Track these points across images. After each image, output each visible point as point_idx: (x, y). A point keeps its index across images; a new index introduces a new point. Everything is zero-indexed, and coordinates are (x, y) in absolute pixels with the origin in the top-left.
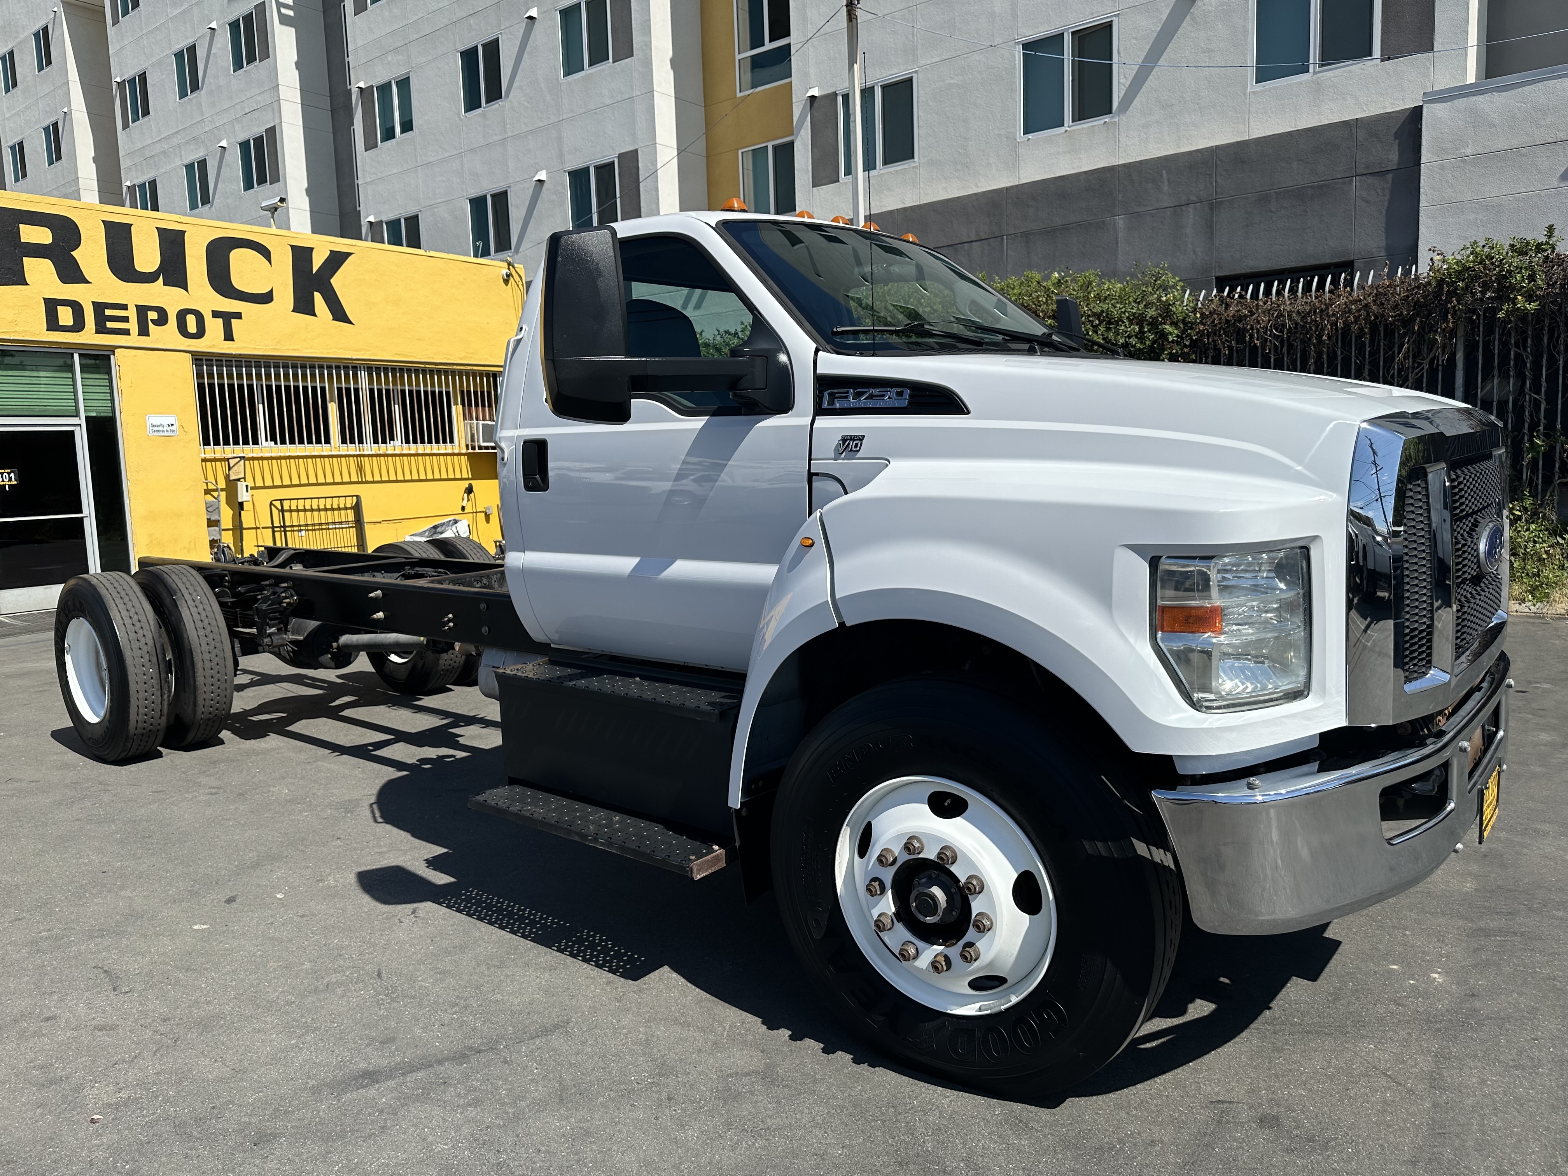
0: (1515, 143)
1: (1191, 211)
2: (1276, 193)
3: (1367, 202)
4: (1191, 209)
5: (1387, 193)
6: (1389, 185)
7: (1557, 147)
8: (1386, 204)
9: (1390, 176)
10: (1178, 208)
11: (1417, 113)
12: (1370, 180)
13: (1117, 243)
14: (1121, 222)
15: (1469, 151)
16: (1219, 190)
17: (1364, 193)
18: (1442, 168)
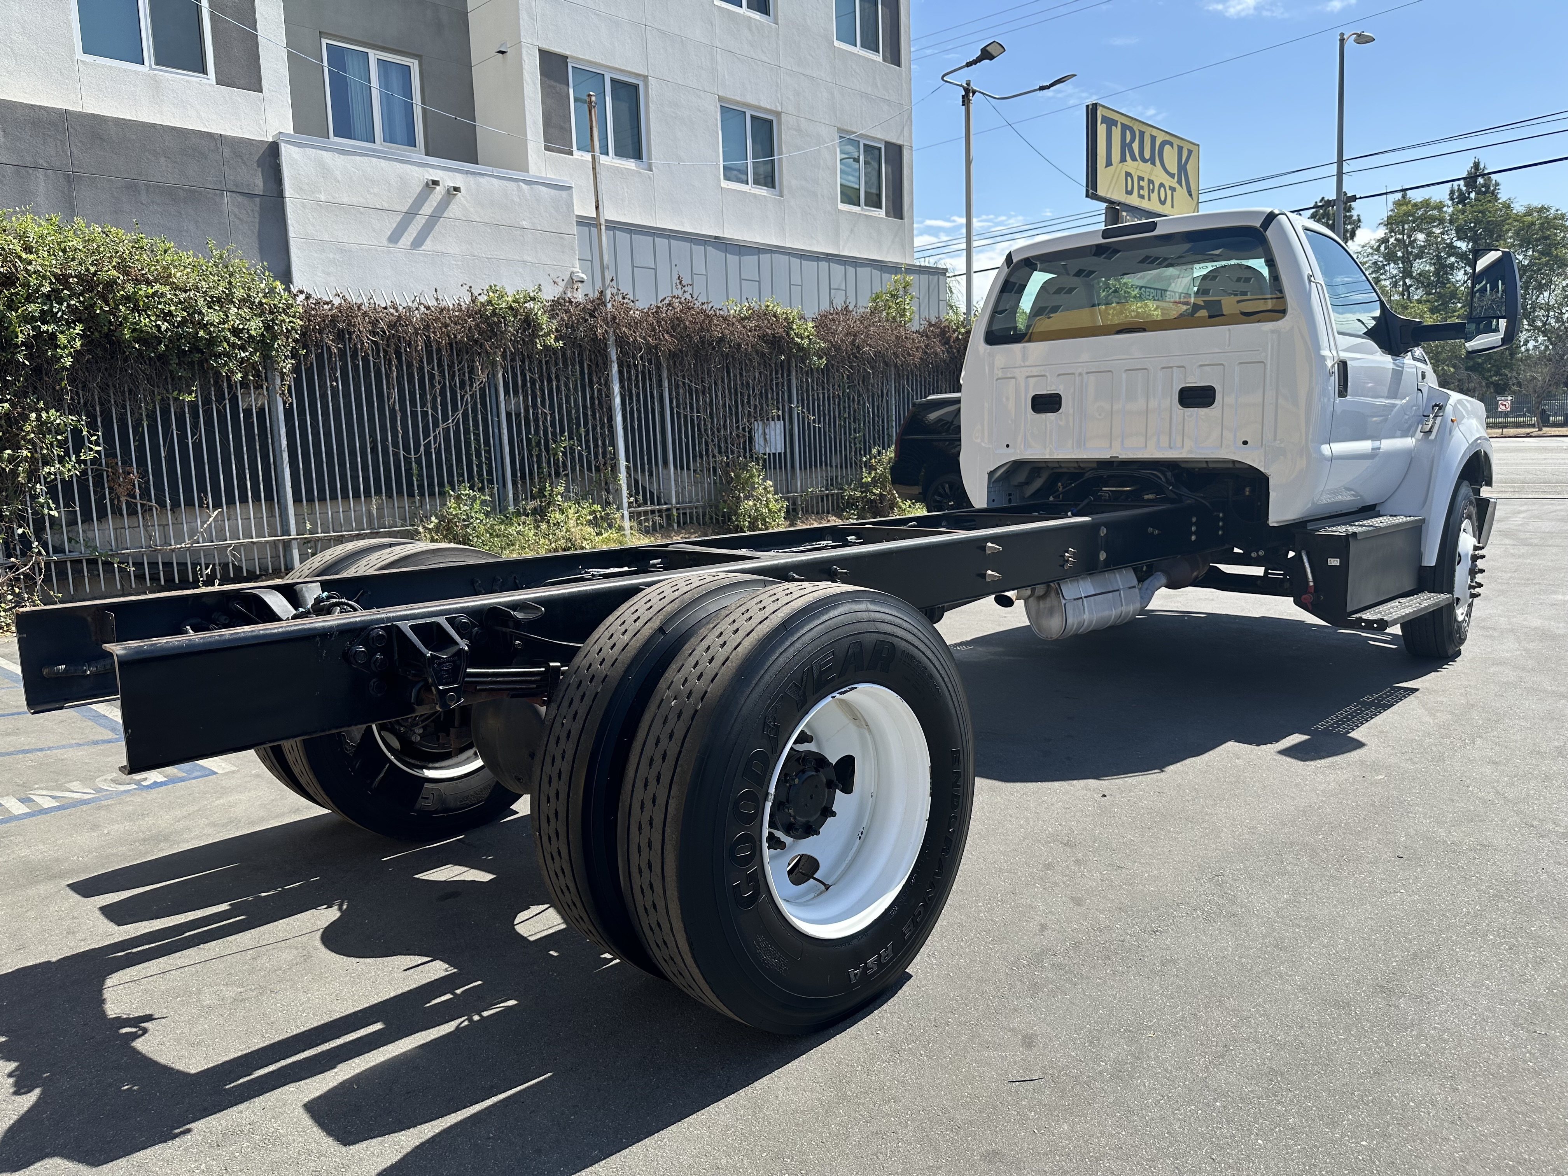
0: (355, 200)
1: (40, 176)
2: (145, 185)
3: (240, 219)
4: (40, 173)
5: (257, 215)
6: (257, 209)
7: (383, 213)
8: (257, 226)
9: (257, 200)
10: (22, 169)
11: (274, 148)
12: (240, 199)
15: (323, 198)
16: (75, 162)
17: (236, 210)
18: (303, 205)
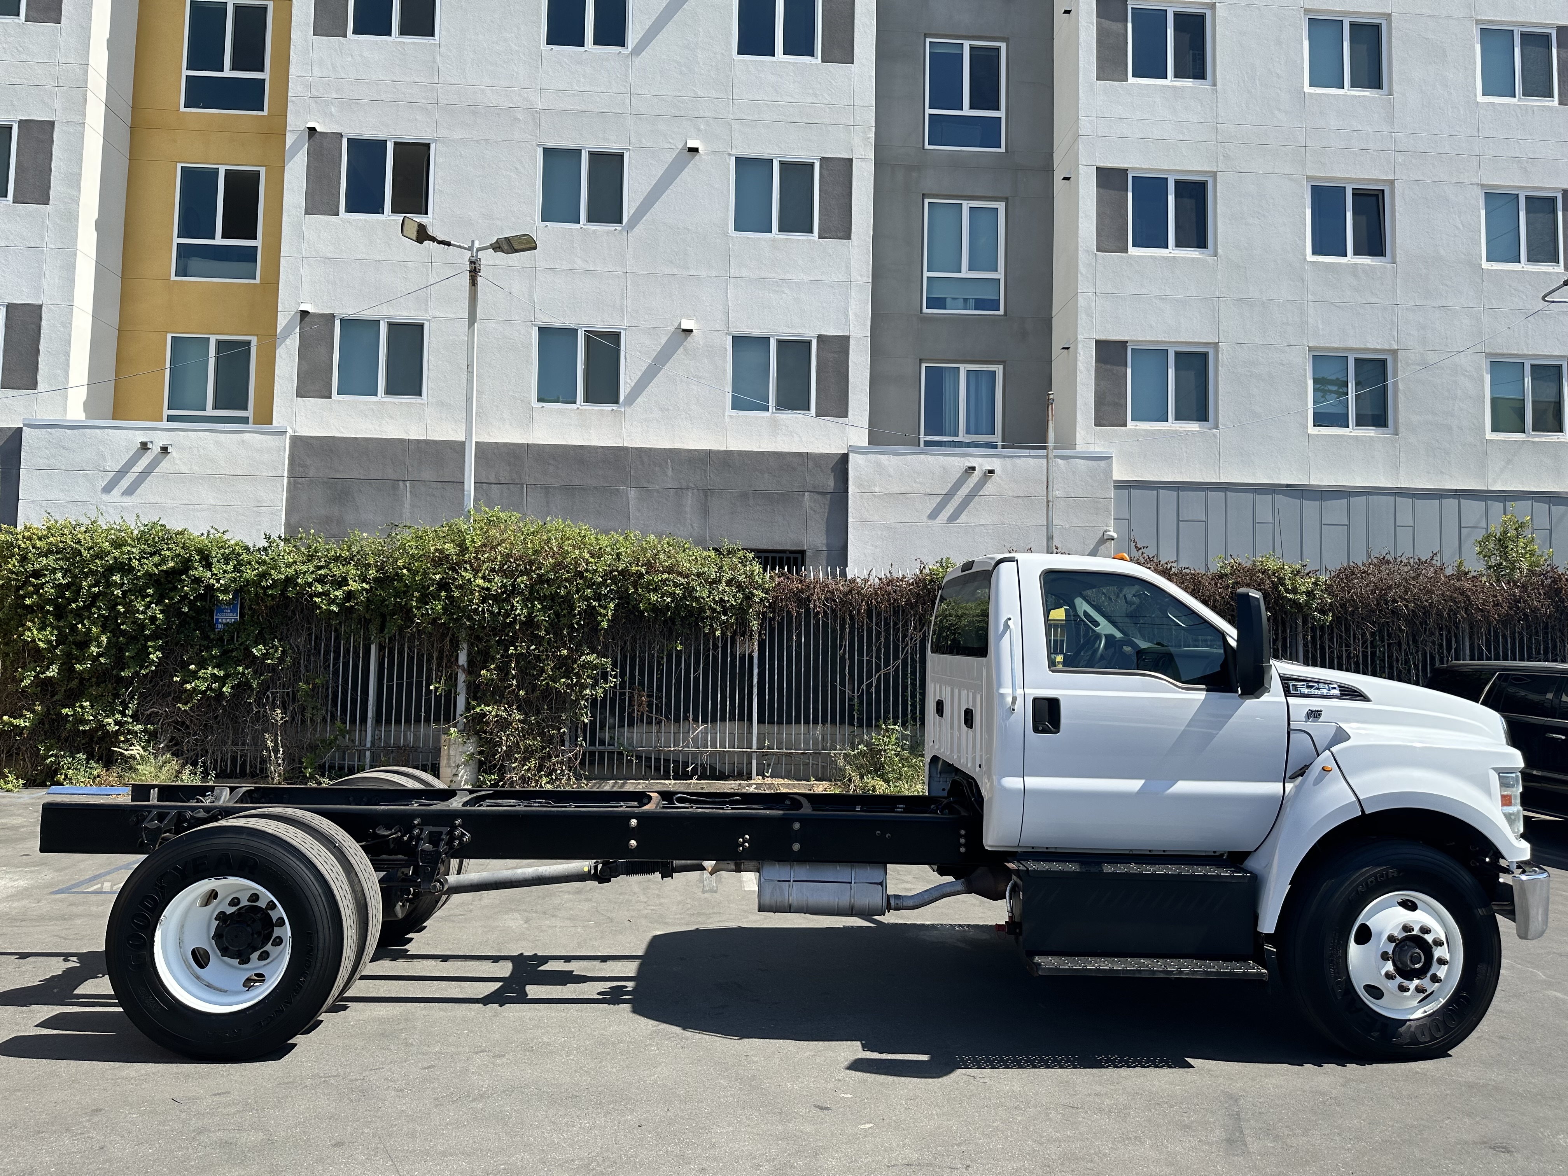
0: (903, 490)
1: (690, 494)
2: (753, 493)
3: (814, 511)
4: (690, 492)
5: (827, 507)
6: (828, 502)
7: (926, 497)
8: (826, 515)
9: (829, 496)
10: (680, 490)
11: (845, 458)
12: (816, 496)
13: (629, 509)
14: (632, 492)
15: (877, 490)
16: (711, 483)
17: (812, 505)
18: (861, 497)
